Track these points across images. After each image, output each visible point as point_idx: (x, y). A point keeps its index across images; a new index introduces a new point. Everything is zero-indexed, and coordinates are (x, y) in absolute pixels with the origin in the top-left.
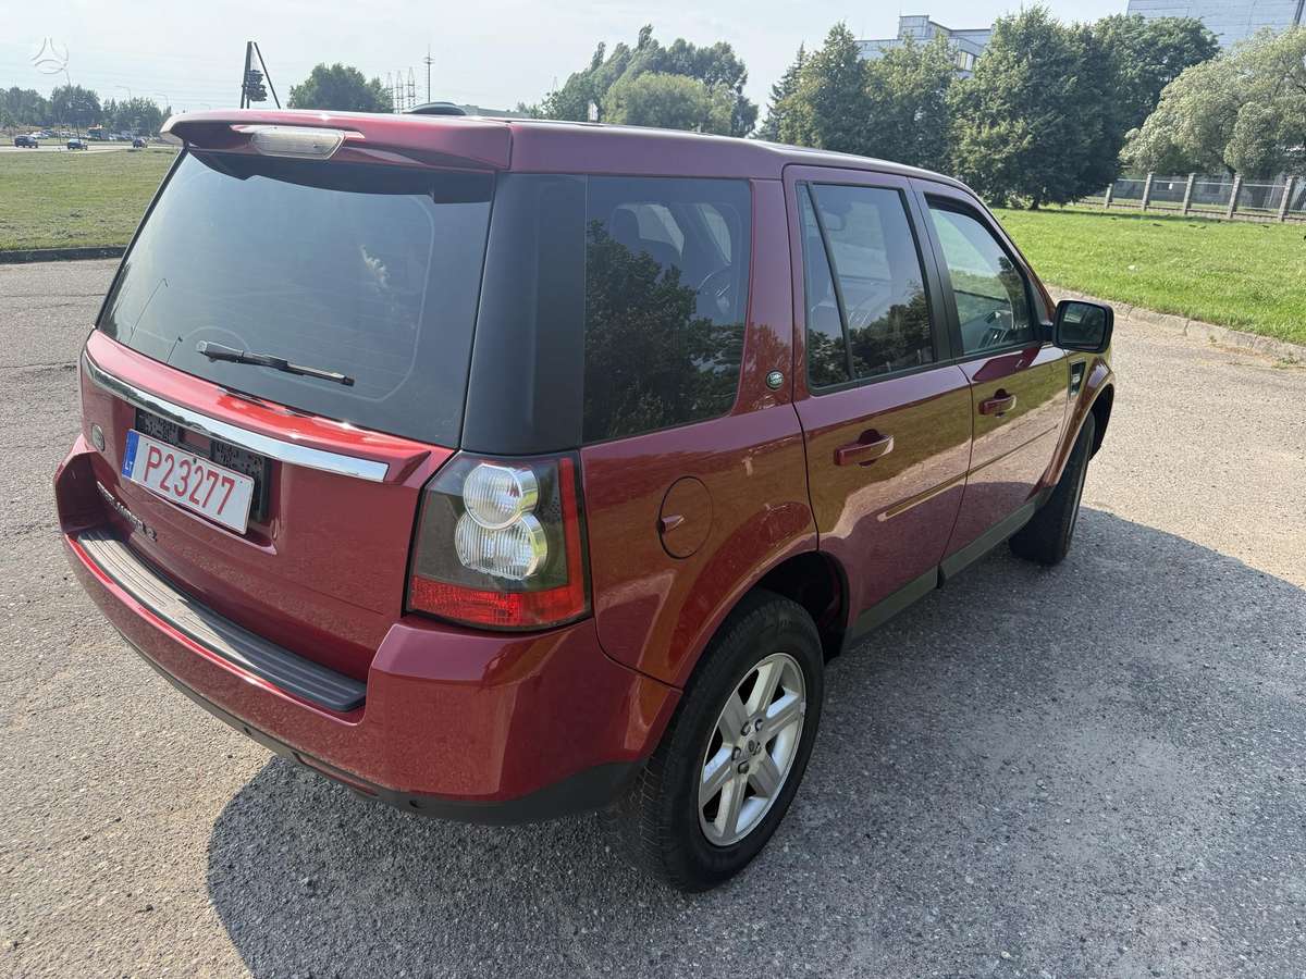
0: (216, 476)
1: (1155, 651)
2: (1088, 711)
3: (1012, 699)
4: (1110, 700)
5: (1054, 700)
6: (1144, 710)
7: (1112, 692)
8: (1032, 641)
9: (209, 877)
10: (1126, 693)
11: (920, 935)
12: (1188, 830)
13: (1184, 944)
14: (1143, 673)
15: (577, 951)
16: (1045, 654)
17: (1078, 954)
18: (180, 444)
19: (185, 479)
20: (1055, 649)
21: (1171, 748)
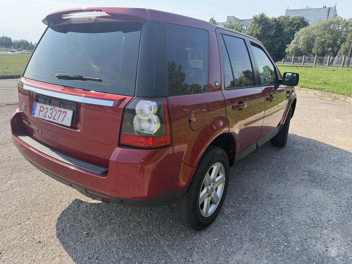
0: (61, 111)
1: (313, 167)
2: (298, 182)
3: (277, 180)
4: (303, 180)
5: (288, 180)
6: (312, 181)
7: (303, 177)
8: (280, 166)
9: (57, 233)
10: (307, 178)
11: (261, 240)
12: (329, 211)
13: (333, 239)
14: (310, 173)
15: (165, 248)
16: (284, 169)
17: (305, 243)
18: (50, 104)
19: (51, 114)
20: (287, 168)
21: (321, 191)
